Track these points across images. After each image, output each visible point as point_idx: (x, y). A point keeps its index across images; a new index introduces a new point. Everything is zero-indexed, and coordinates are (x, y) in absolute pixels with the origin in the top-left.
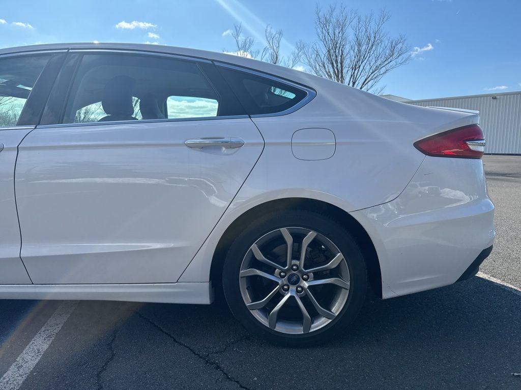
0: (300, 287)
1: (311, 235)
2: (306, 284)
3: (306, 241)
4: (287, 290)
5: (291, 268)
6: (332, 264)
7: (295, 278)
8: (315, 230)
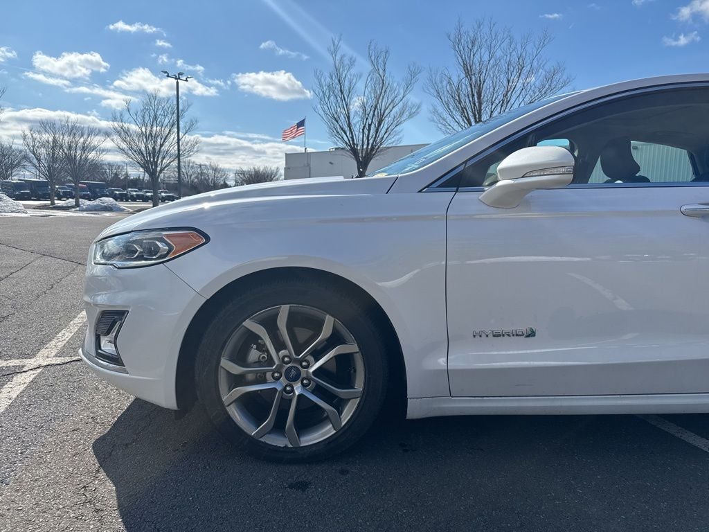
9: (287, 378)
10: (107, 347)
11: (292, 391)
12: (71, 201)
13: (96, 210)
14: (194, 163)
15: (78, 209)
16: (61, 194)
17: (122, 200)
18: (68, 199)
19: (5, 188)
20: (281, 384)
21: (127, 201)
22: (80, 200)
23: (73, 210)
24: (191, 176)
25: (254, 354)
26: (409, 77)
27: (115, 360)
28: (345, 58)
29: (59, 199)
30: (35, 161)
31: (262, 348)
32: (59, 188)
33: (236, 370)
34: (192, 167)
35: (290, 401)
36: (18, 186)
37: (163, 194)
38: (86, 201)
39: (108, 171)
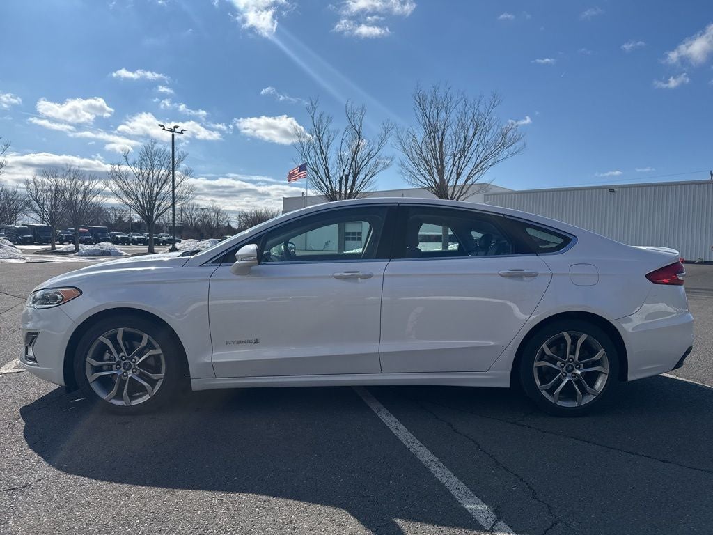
0: (575, 374)
1: (583, 337)
2: (578, 372)
3: (580, 342)
4: (566, 376)
5: (569, 361)
6: (597, 357)
7: (571, 368)
8: (587, 333)
9: (124, 368)
10: (31, 354)
11: (127, 375)
12: (72, 246)
13: (94, 255)
14: (198, 205)
15: (77, 253)
16: (64, 238)
17: (123, 244)
18: (70, 243)
19: (9, 233)
20: (121, 372)
21: (128, 244)
22: (80, 245)
23: (73, 254)
24: (195, 219)
25: (107, 356)
26: (384, 132)
27: (34, 360)
28: (323, 116)
29: (61, 243)
30: (37, 208)
31: (110, 352)
32: (62, 233)
33: (96, 363)
34: (196, 210)
35: (126, 381)
36: (20, 231)
37: (164, 238)
38: (85, 246)
39: (111, 214)
